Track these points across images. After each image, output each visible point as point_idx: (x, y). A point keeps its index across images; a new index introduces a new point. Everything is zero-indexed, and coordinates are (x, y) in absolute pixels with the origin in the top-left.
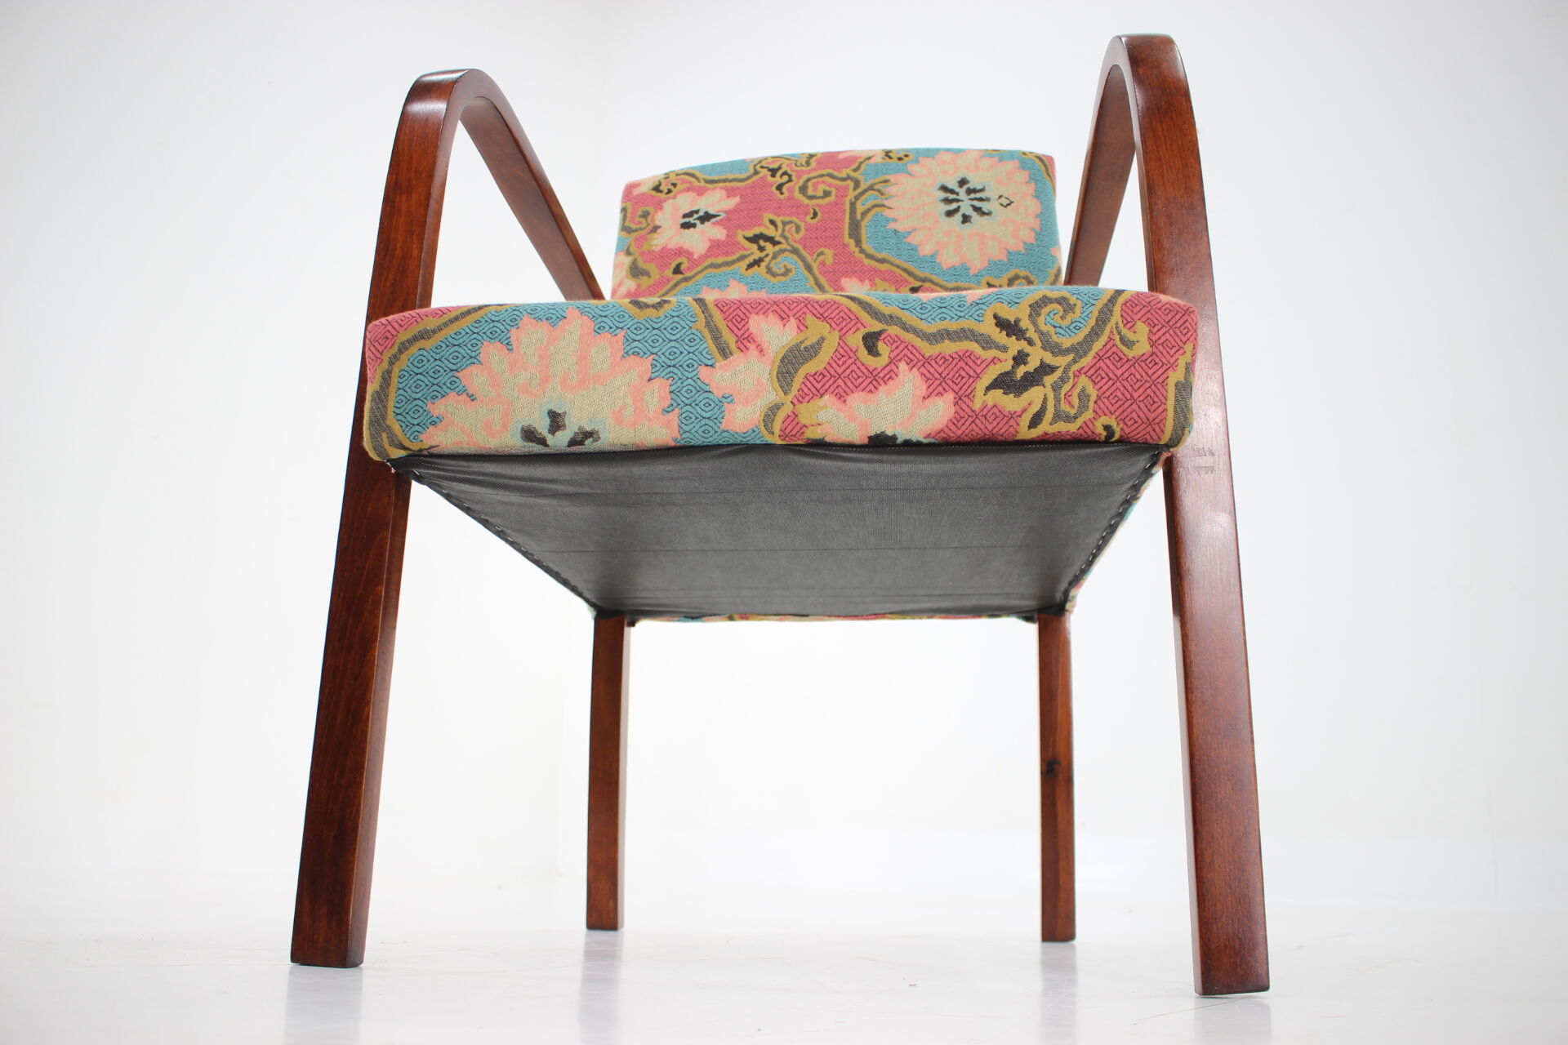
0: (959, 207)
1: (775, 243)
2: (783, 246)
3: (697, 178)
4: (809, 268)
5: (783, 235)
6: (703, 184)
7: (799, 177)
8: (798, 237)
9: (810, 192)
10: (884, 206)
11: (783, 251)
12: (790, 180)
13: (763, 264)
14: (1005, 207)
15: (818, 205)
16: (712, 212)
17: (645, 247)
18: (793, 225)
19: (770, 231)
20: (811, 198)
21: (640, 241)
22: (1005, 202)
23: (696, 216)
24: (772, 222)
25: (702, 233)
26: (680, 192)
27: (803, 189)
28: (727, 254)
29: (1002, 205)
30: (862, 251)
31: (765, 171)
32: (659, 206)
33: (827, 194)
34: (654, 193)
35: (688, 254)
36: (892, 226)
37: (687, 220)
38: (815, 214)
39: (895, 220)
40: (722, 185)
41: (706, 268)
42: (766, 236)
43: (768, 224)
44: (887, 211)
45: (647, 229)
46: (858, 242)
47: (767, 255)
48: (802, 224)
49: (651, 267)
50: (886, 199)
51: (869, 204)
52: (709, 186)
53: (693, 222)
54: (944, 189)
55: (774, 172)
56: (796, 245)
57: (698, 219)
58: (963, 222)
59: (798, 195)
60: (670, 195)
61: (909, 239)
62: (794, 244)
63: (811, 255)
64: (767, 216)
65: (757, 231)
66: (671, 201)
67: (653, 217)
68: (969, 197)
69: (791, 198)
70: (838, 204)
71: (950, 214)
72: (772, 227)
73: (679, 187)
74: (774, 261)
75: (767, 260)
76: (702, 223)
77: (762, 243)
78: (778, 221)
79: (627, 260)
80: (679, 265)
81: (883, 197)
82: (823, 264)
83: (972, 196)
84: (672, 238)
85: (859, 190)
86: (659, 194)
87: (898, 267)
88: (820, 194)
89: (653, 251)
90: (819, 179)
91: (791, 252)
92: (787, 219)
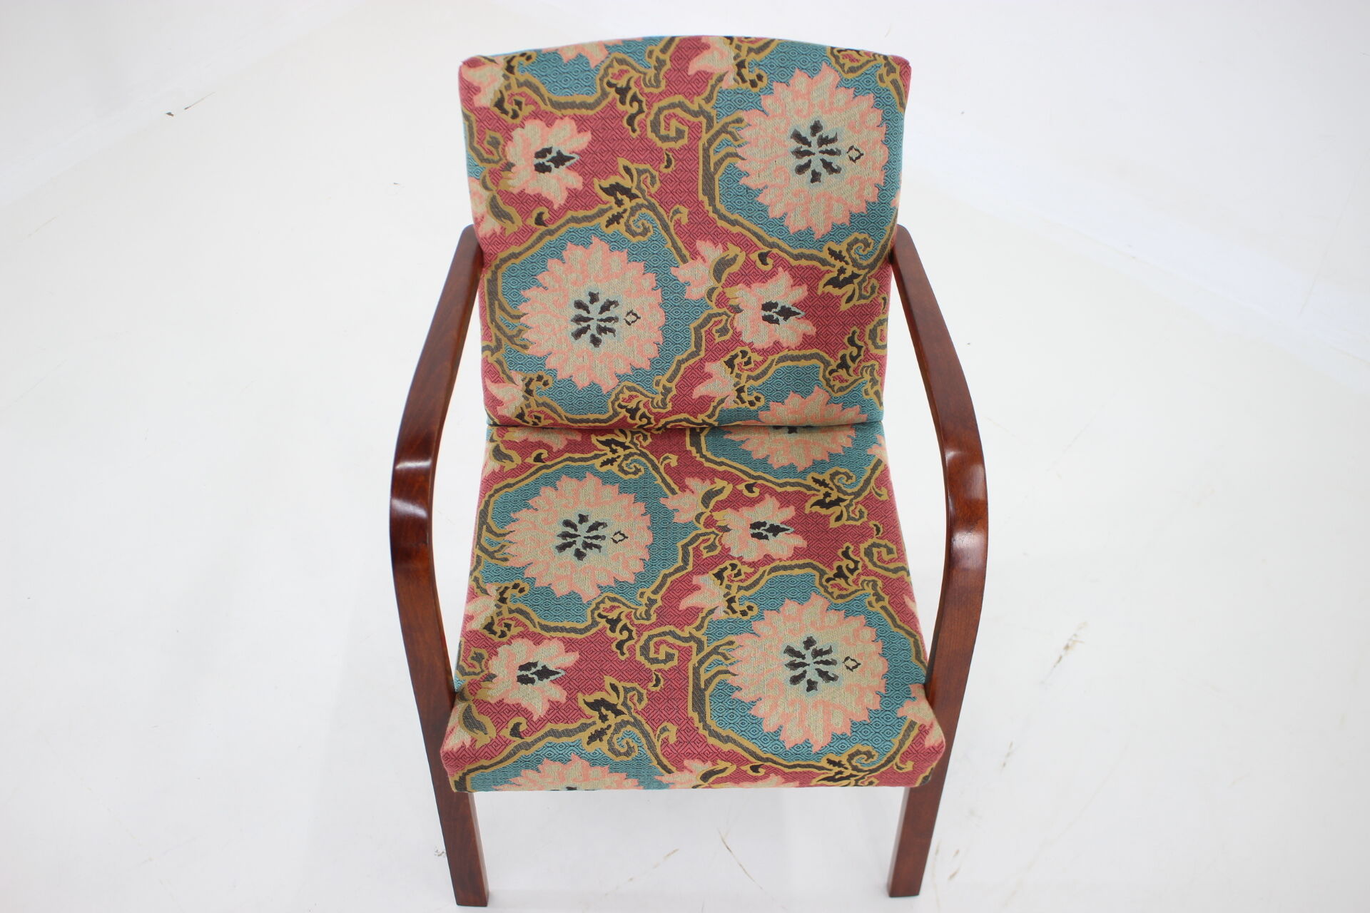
0: (810, 161)
1: (632, 197)
2: (640, 201)
3: (542, 96)
4: (666, 228)
5: (638, 187)
6: (549, 108)
7: (650, 106)
8: (653, 190)
9: (663, 132)
10: (736, 155)
11: (640, 206)
12: (640, 111)
13: (622, 221)
14: (854, 161)
15: (671, 150)
16: (566, 153)
17: (502, 187)
18: (648, 174)
19: (626, 182)
20: (665, 139)
21: (496, 176)
22: (854, 154)
23: (549, 157)
24: (627, 170)
25: (559, 179)
26: (526, 118)
27: (655, 126)
28: (586, 208)
29: (851, 159)
30: (716, 211)
31: (612, 90)
32: (508, 132)
33: (680, 134)
34: (497, 111)
35: (548, 203)
36: (744, 181)
37: (541, 161)
38: (669, 162)
39: (747, 175)
40: (569, 112)
41: (568, 222)
42: (622, 187)
43: (623, 172)
44: (740, 162)
45: (500, 164)
46: (712, 200)
47: (625, 211)
48: (656, 173)
49: (511, 210)
50: (740, 146)
51: (723, 153)
52: (558, 113)
53: (547, 164)
54: (797, 136)
55: (622, 92)
56: (653, 200)
57: (552, 160)
58: (813, 181)
59: (651, 135)
60: (517, 121)
61: (760, 199)
62: (649, 198)
63: (667, 213)
64: (622, 162)
65: (613, 180)
66: (519, 129)
67: (504, 150)
68: (820, 149)
69: (642, 138)
70: (690, 149)
71: (800, 170)
72: (627, 177)
73: (527, 109)
74: (632, 219)
75: (626, 216)
76: (557, 167)
77: (619, 196)
78: (633, 167)
79: (486, 194)
80: (540, 215)
81: (736, 144)
82: (678, 223)
83: (824, 147)
84: (527, 181)
85: (712, 132)
86: (504, 116)
87: (749, 230)
88: (673, 134)
89: (512, 193)
90: (671, 111)
91: (647, 208)
92: (642, 167)
